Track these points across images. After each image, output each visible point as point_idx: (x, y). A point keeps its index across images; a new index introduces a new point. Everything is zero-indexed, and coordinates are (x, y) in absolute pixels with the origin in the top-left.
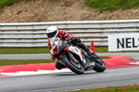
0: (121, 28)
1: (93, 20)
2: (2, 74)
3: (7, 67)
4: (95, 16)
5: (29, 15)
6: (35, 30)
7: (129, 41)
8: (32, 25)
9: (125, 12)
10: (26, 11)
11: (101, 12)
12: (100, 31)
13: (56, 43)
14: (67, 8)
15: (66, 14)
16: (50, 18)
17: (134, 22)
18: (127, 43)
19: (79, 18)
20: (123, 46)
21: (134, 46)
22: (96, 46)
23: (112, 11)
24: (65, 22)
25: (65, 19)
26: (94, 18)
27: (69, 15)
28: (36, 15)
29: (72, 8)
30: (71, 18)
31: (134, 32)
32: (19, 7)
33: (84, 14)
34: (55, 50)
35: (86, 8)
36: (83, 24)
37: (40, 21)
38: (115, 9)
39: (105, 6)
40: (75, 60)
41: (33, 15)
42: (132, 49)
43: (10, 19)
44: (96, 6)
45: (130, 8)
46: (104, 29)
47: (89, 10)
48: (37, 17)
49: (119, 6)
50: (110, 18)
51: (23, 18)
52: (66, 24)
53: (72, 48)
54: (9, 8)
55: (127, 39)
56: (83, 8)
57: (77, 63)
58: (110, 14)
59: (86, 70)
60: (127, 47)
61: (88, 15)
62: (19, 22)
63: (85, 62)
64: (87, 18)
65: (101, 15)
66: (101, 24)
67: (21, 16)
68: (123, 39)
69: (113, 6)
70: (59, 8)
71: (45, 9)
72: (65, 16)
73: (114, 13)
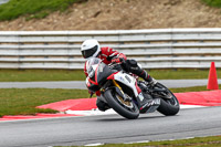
1: (214, 26)
2: (69, 112)
3: (77, 102)
4: (217, 21)
5: (113, 18)
6: (123, 43)
8: (118, 35)
10: (109, 11)
13: (95, 67)
14: (174, 7)
15: (171, 16)
16: (146, 23)
19: (192, 24)
22: (218, 69)
24: (169, 30)
25: (170, 25)
26: (216, 23)
27: (176, 19)
28: (125, 18)
29: (180, 8)
30: (180, 24)
32: (96, 6)
33: (199, 17)
34: (93, 78)
35: (204, 8)
36: (199, 33)
37: (130, 27)
40: (125, 96)
41: (118, 18)
43: (83, 24)
47: (207, 11)
48: (127, 22)
51: (104, 23)
52: (171, 33)
53: (120, 76)
54: (81, 6)
56: (199, 8)
57: (127, 100)
59: (143, 111)
61: (206, 19)
62: (97, 29)
63: (142, 98)
64: (205, 24)
67: (100, 19)
70: (161, 6)
71: (139, 9)
72: (171, 20)
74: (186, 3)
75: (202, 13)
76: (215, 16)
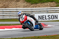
0: (40, 11)
1: (28, 8)
5: (1, 5)
7: (44, 17)
9: (42, 4)
11: (32, 4)
12: (31, 12)
16: (10, 7)
17: (46, 9)
18: (43, 17)
19: (22, 7)
20: (41, 19)
21: (46, 19)
23: (36, 4)
26: (29, 7)
27: (18, 5)
28: (4, 5)
29: (19, 3)
30: (19, 7)
31: (46, 13)
33: (24, 5)
35: (25, 3)
38: (38, 3)
39: (33, 2)
42: (45, 20)
44: (30, 2)
45: (44, 3)
46: (33, 11)
47: (27, 3)
49: (39, 2)
50: (36, 7)
52: (17, 9)
55: (43, 16)
56: (24, 3)
58: (36, 5)
60: (43, 19)
64: (26, 7)
65: (32, 6)
66: (32, 9)
68: (41, 16)
69: (37, 2)
72: (17, 6)
73: (37, 5)
74: (21, 1)
75: (25, 4)
76: (29, 5)
